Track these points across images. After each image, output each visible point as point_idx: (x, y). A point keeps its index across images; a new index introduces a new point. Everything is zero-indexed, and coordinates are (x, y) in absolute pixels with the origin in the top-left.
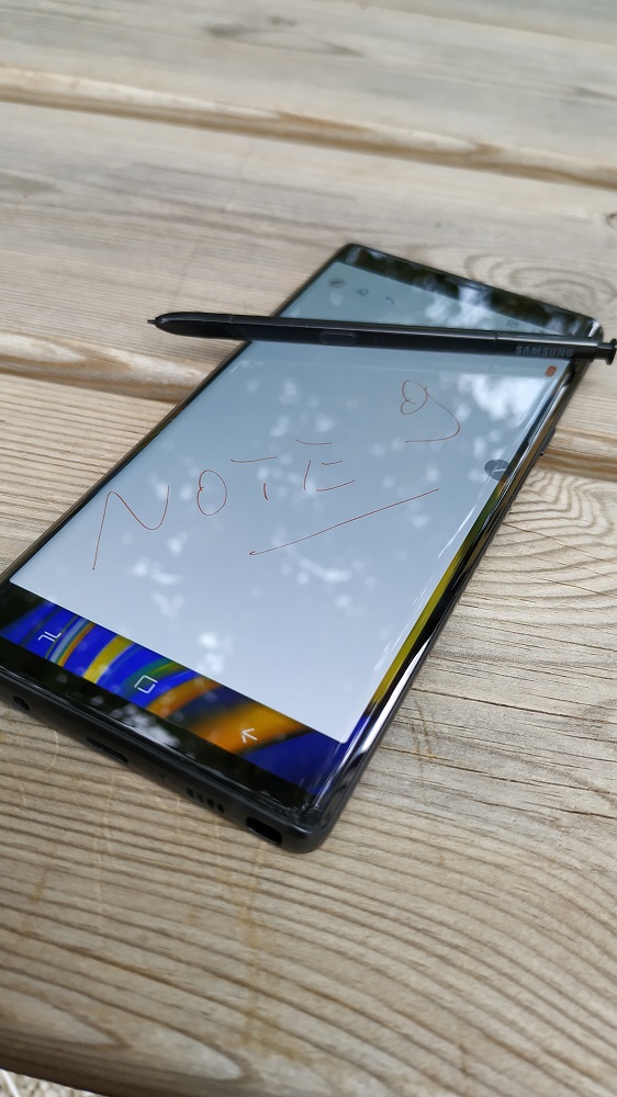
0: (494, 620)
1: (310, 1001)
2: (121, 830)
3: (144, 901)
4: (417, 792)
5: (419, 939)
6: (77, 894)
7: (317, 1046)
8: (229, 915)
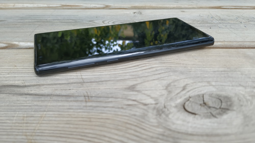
0: (107, 74)
4: (85, 108)
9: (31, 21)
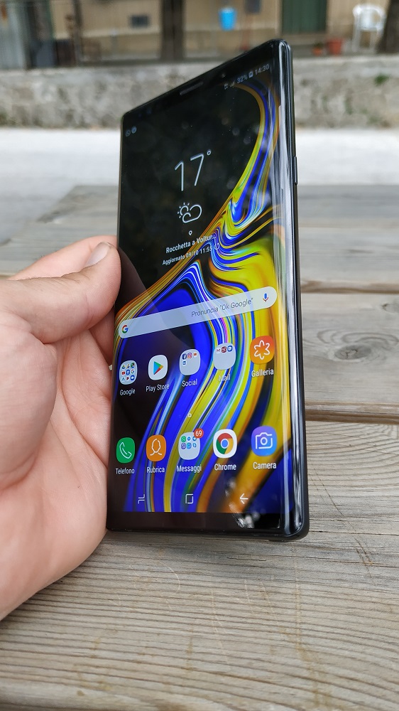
0: (383, 496)
1: (345, 683)
2: (223, 615)
3: (245, 647)
4: (369, 580)
5: (391, 647)
6: (210, 647)
7: (354, 703)
8: (291, 648)
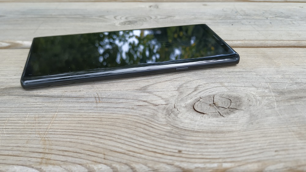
2: (8, 128)
3: (13, 141)
7: (62, 161)
8: (39, 140)
9: (33, 16)
